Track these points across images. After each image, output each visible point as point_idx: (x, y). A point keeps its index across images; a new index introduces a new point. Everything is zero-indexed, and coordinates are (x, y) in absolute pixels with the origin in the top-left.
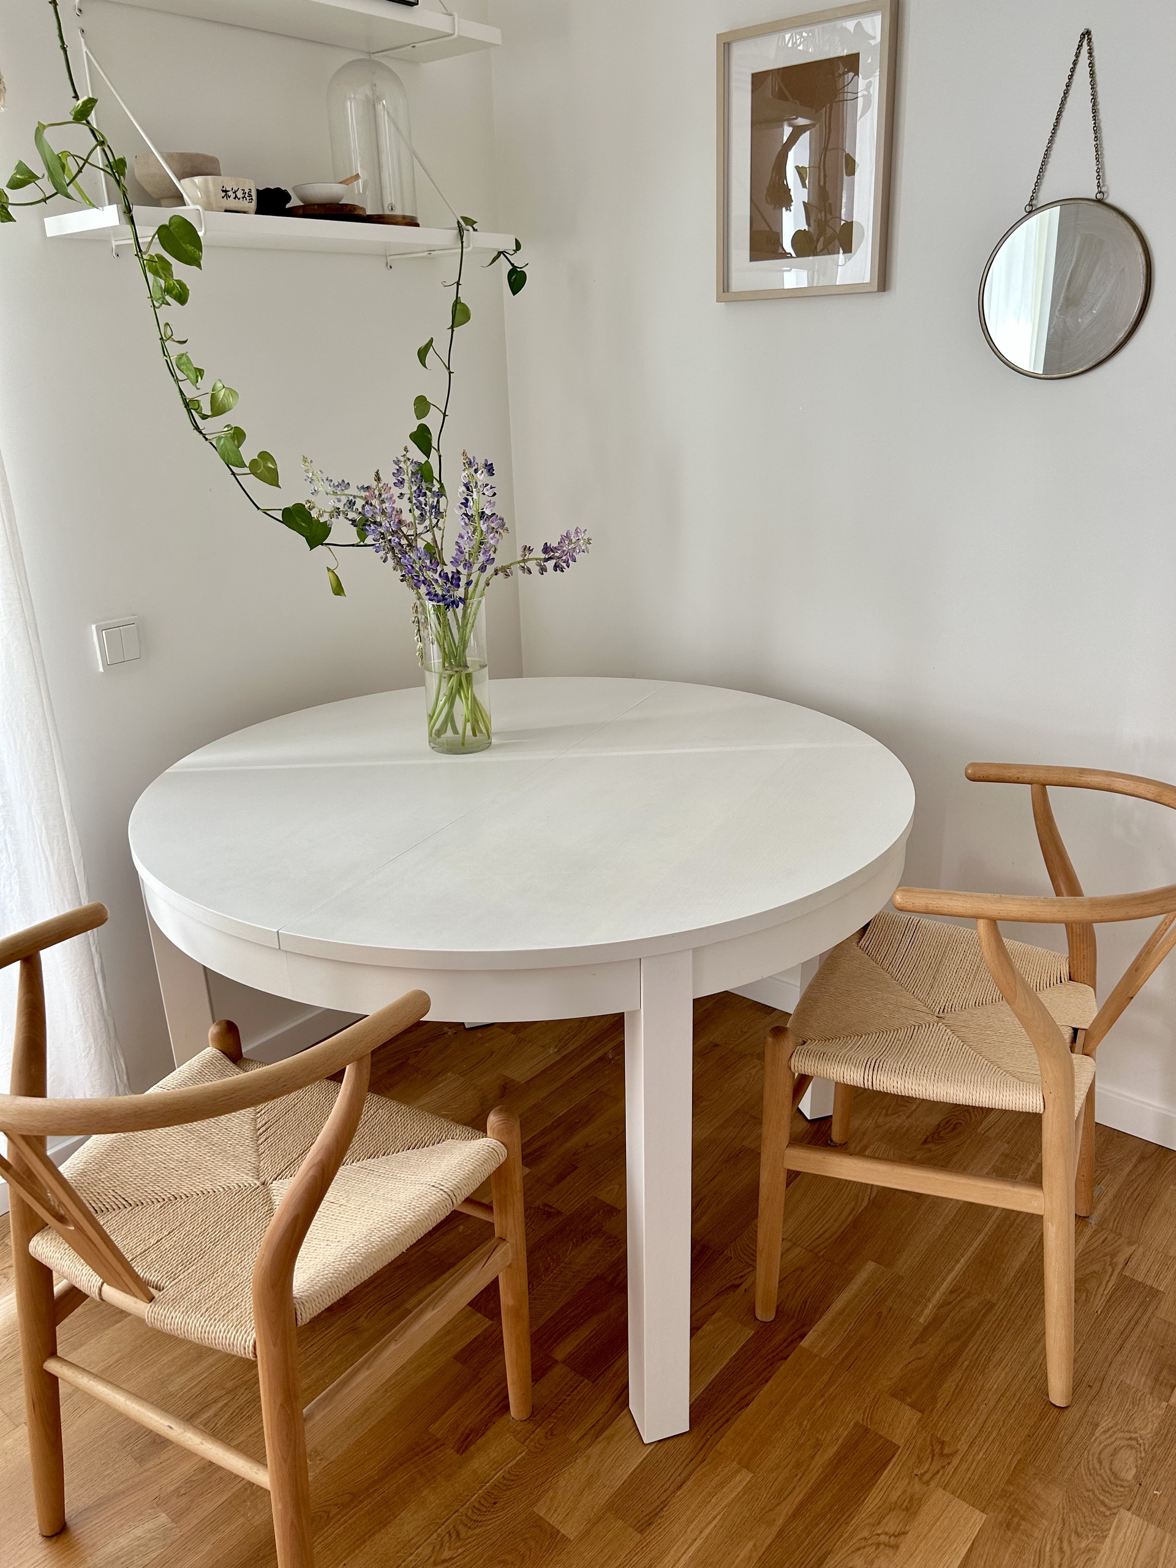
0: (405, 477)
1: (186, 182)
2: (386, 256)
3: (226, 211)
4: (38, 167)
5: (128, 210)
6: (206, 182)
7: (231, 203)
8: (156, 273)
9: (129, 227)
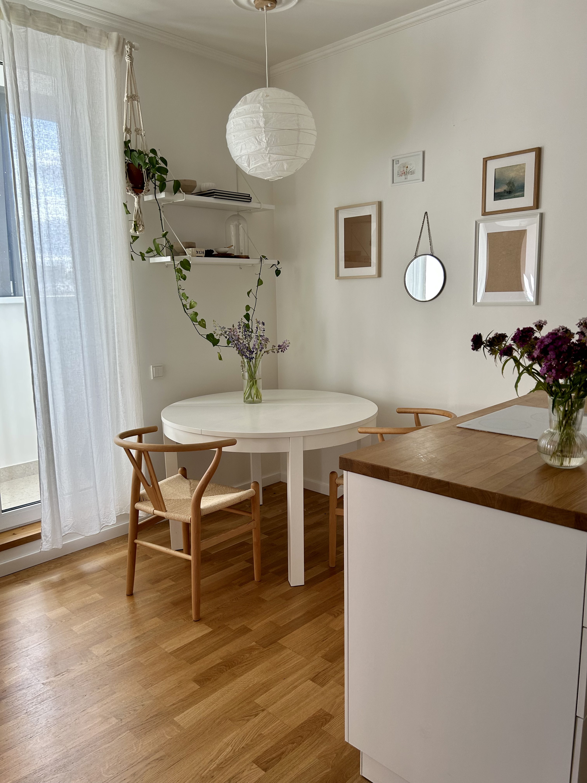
0: (241, 327)
1: (187, 249)
2: (240, 265)
3: (197, 257)
4: (153, 249)
5: (173, 258)
6: (192, 249)
7: (199, 255)
8: (178, 273)
9: (173, 262)
